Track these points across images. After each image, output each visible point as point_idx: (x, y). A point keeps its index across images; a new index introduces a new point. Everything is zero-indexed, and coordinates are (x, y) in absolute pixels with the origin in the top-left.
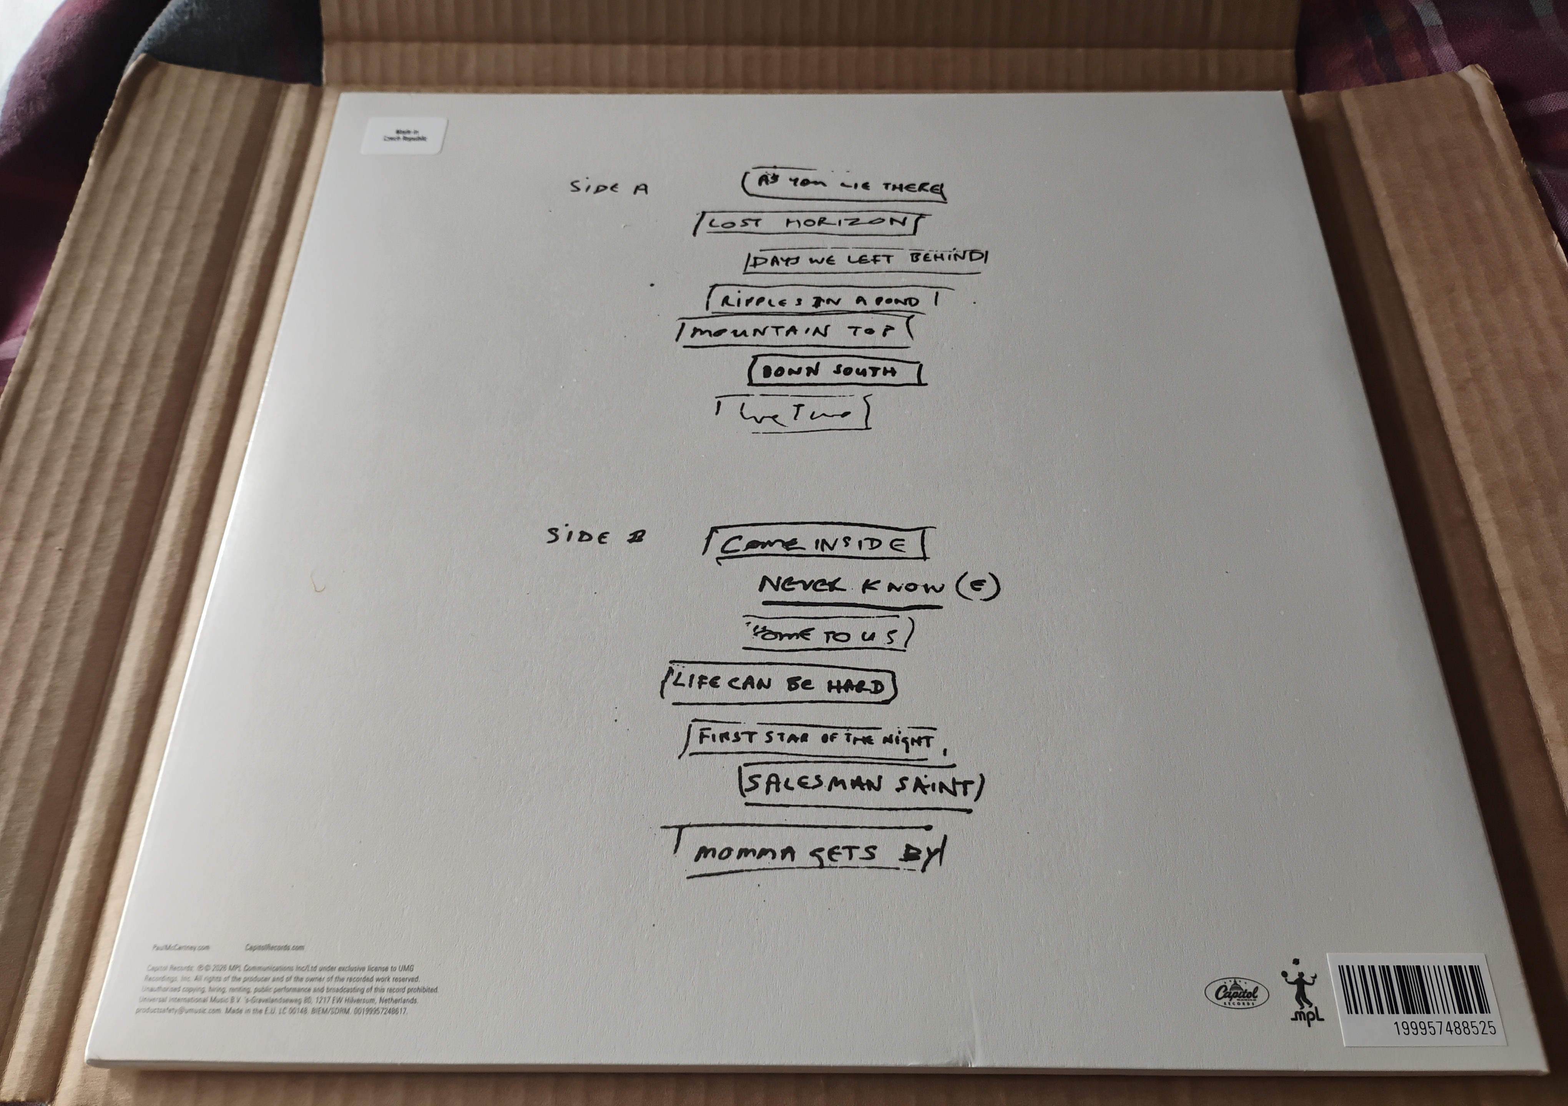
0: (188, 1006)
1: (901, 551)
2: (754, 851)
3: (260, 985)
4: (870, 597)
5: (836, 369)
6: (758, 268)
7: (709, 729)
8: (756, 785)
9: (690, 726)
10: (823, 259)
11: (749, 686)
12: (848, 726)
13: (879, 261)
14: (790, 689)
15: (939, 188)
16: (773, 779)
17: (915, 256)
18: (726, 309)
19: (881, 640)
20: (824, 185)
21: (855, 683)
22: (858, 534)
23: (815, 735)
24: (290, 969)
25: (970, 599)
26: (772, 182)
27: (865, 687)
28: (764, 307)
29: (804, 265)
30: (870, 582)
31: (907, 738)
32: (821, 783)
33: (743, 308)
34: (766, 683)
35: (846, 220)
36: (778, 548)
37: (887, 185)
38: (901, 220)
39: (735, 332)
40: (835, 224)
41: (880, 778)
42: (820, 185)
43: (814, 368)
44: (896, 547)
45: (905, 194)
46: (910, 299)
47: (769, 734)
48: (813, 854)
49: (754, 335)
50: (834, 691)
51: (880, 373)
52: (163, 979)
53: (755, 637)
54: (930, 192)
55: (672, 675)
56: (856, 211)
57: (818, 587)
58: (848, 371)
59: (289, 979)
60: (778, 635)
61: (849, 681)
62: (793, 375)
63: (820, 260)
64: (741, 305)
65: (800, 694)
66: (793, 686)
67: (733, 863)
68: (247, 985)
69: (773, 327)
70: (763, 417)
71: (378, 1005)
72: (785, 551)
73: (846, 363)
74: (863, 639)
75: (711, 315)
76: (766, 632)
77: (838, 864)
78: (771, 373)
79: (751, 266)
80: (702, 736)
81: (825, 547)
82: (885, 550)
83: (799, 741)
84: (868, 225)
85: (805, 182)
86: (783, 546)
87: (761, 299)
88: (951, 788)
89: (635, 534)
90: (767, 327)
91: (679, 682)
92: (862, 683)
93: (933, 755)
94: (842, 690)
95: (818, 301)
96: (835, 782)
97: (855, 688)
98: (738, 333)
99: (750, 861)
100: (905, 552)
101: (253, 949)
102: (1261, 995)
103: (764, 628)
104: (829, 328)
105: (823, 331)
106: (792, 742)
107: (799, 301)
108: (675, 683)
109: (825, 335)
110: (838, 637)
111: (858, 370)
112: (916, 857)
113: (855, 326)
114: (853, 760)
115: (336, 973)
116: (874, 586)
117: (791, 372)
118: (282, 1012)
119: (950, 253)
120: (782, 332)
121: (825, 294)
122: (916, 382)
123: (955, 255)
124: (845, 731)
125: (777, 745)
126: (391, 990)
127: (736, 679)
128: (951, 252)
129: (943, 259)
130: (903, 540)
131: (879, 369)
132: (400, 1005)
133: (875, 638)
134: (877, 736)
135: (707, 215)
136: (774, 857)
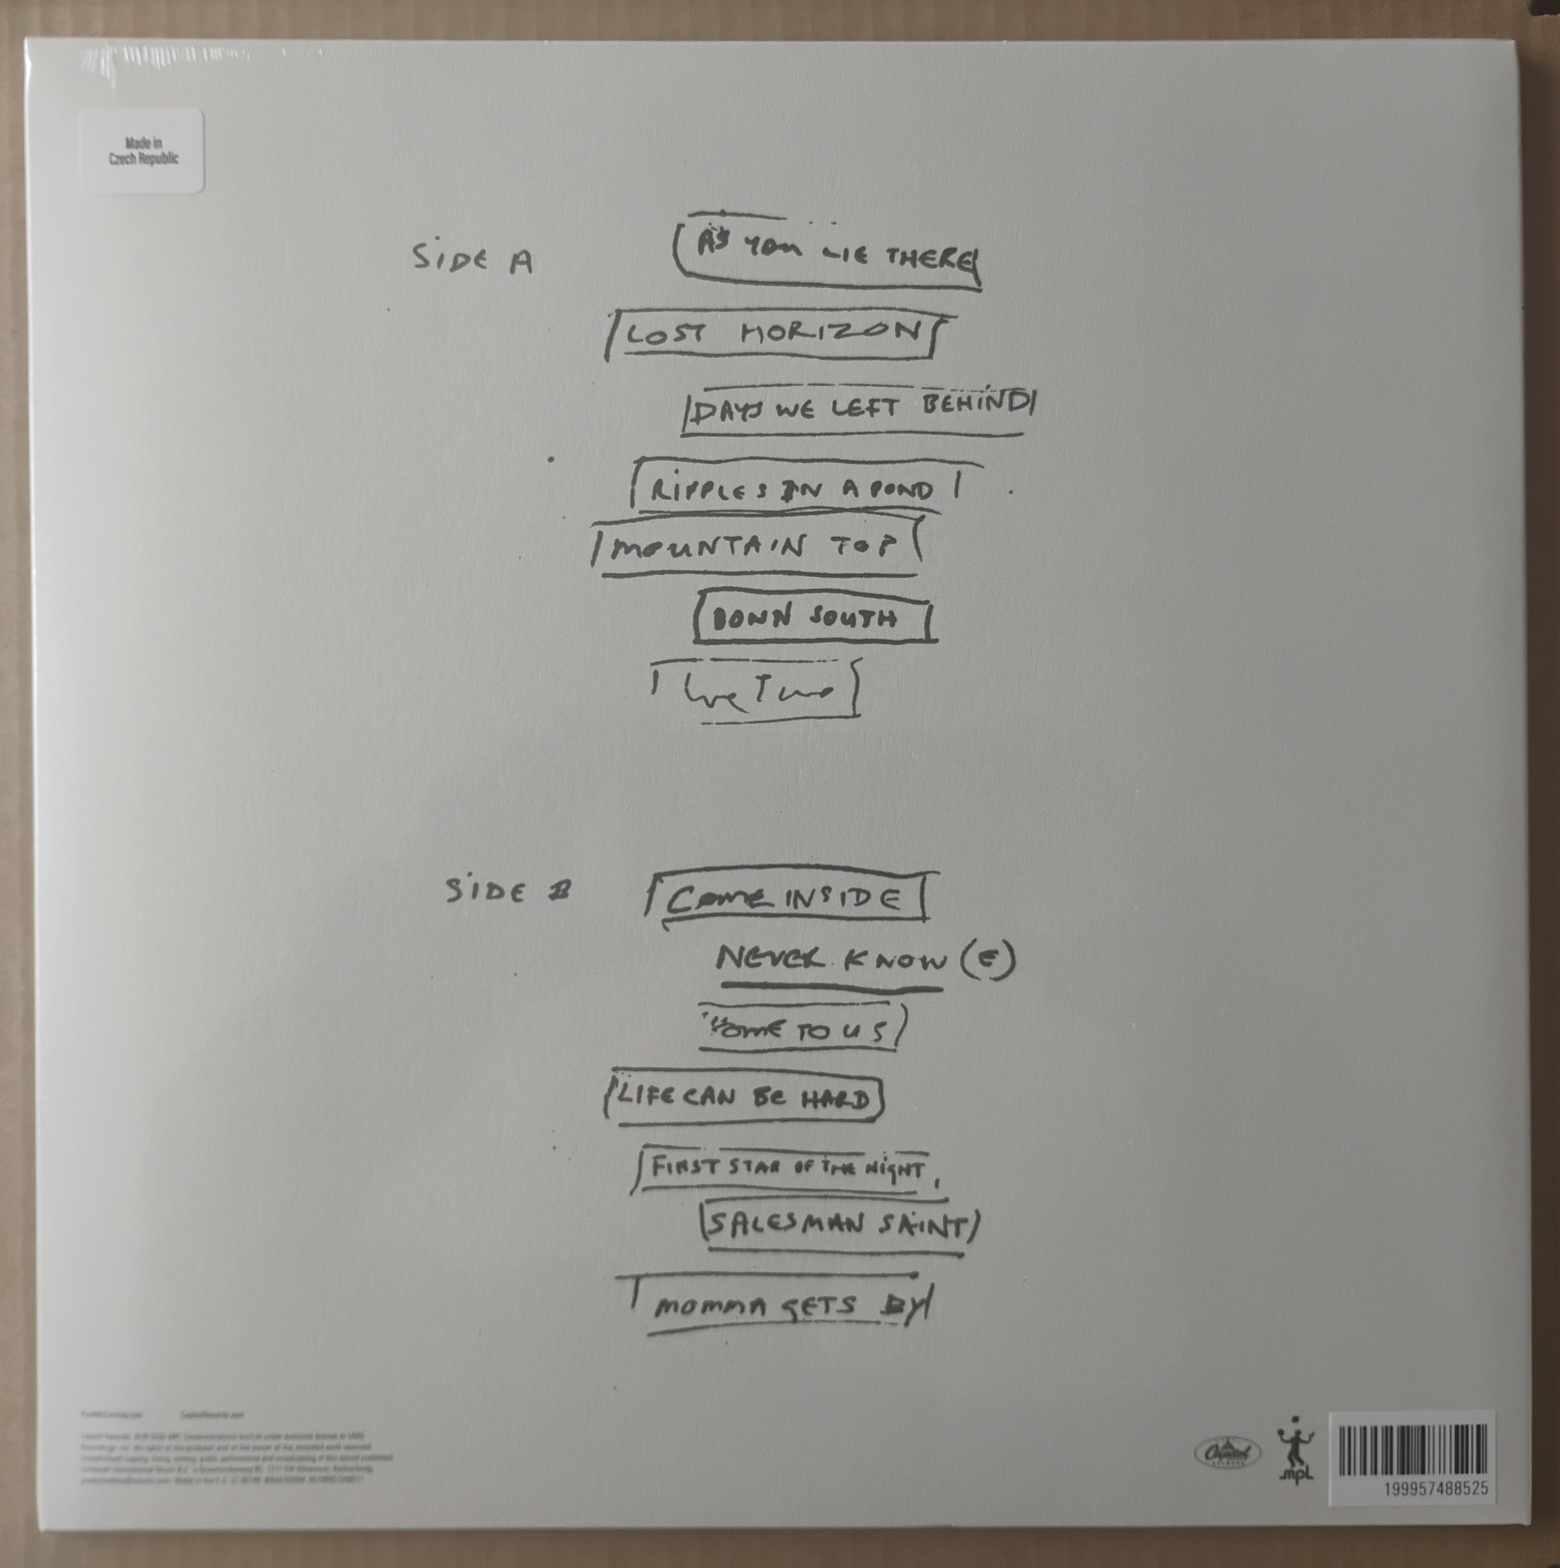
0: (136, 1476)
1: (894, 907)
2: (720, 1305)
3: (206, 1454)
4: (855, 976)
5: (813, 614)
6: (703, 426)
7: (664, 1157)
8: (721, 1227)
9: (641, 1154)
10: (797, 406)
11: (708, 1101)
12: (825, 1150)
13: (878, 410)
14: (758, 1104)
15: (970, 259)
16: (740, 1219)
17: (930, 400)
18: (661, 505)
19: (867, 1036)
20: (799, 253)
21: (835, 1094)
22: (840, 882)
23: (788, 1163)
24: (232, 1437)
25: (977, 978)
26: (719, 247)
27: (847, 1100)
28: (712, 501)
29: (769, 420)
30: (856, 953)
31: (893, 1166)
32: (794, 1224)
33: (683, 504)
34: (728, 1095)
35: (831, 326)
36: (739, 904)
37: (892, 252)
38: (913, 329)
39: (673, 547)
40: (814, 336)
41: (861, 1216)
42: (792, 253)
43: (784, 612)
44: (890, 903)
45: (921, 275)
46: (919, 485)
47: (733, 1163)
48: (785, 1307)
49: (700, 553)
50: (810, 1106)
51: (874, 619)
52: (101, 1447)
53: (713, 1032)
54: (956, 267)
55: (617, 1086)
56: (845, 309)
57: (791, 961)
58: (830, 618)
59: (234, 1448)
60: (742, 1030)
61: (828, 1093)
62: (755, 624)
63: (792, 409)
64: (680, 496)
65: (770, 1110)
66: (761, 1100)
67: (696, 1319)
68: (192, 1454)
69: (726, 538)
70: (716, 698)
71: (332, 1473)
72: (748, 909)
73: (830, 603)
74: (846, 1035)
75: (637, 515)
76: (728, 1026)
77: (813, 1318)
78: (724, 622)
79: (692, 420)
80: (656, 1167)
81: (800, 902)
82: (874, 907)
83: (769, 1171)
84: (863, 336)
85: (770, 247)
86: (745, 901)
87: (708, 486)
88: (941, 1227)
89: (557, 886)
90: (718, 538)
91: (626, 1095)
92: (843, 1095)
93: (922, 1186)
94: (820, 1105)
95: (790, 486)
96: (811, 1221)
97: (834, 1101)
98: (678, 550)
99: (715, 1316)
100: (899, 909)
101: (189, 1416)
102: (1254, 1453)
103: (725, 1020)
104: (804, 539)
105: (796, 547)
106: (761, 1172)
107: (763, 487)
108: (621, 1098)
109: (799, 553)
110: (816, 1033)
111: (844, 614)
112: (899, 1309)
113: (841, 536)
114: (830, 1194)
115: (283, 1442)
116: (860, 959)
117: (753, 619)
118: (234, 1481)
119: (981, 395)
120: (739, 546)
121: (800, 474)
122: (923, 637)
123: (989, 398)
124: (822, 1158)
125: (743, 1176)
126: (343, 1458)
127: (693, 1092)
128: (982, 392)
129: (970, 408)
130: (897, 892)
131: (873, 613)
132: (355, 1474)
133: (859, 1034)
134: (860, 1165)
135: (624, 315)
136: (742, 1310)
